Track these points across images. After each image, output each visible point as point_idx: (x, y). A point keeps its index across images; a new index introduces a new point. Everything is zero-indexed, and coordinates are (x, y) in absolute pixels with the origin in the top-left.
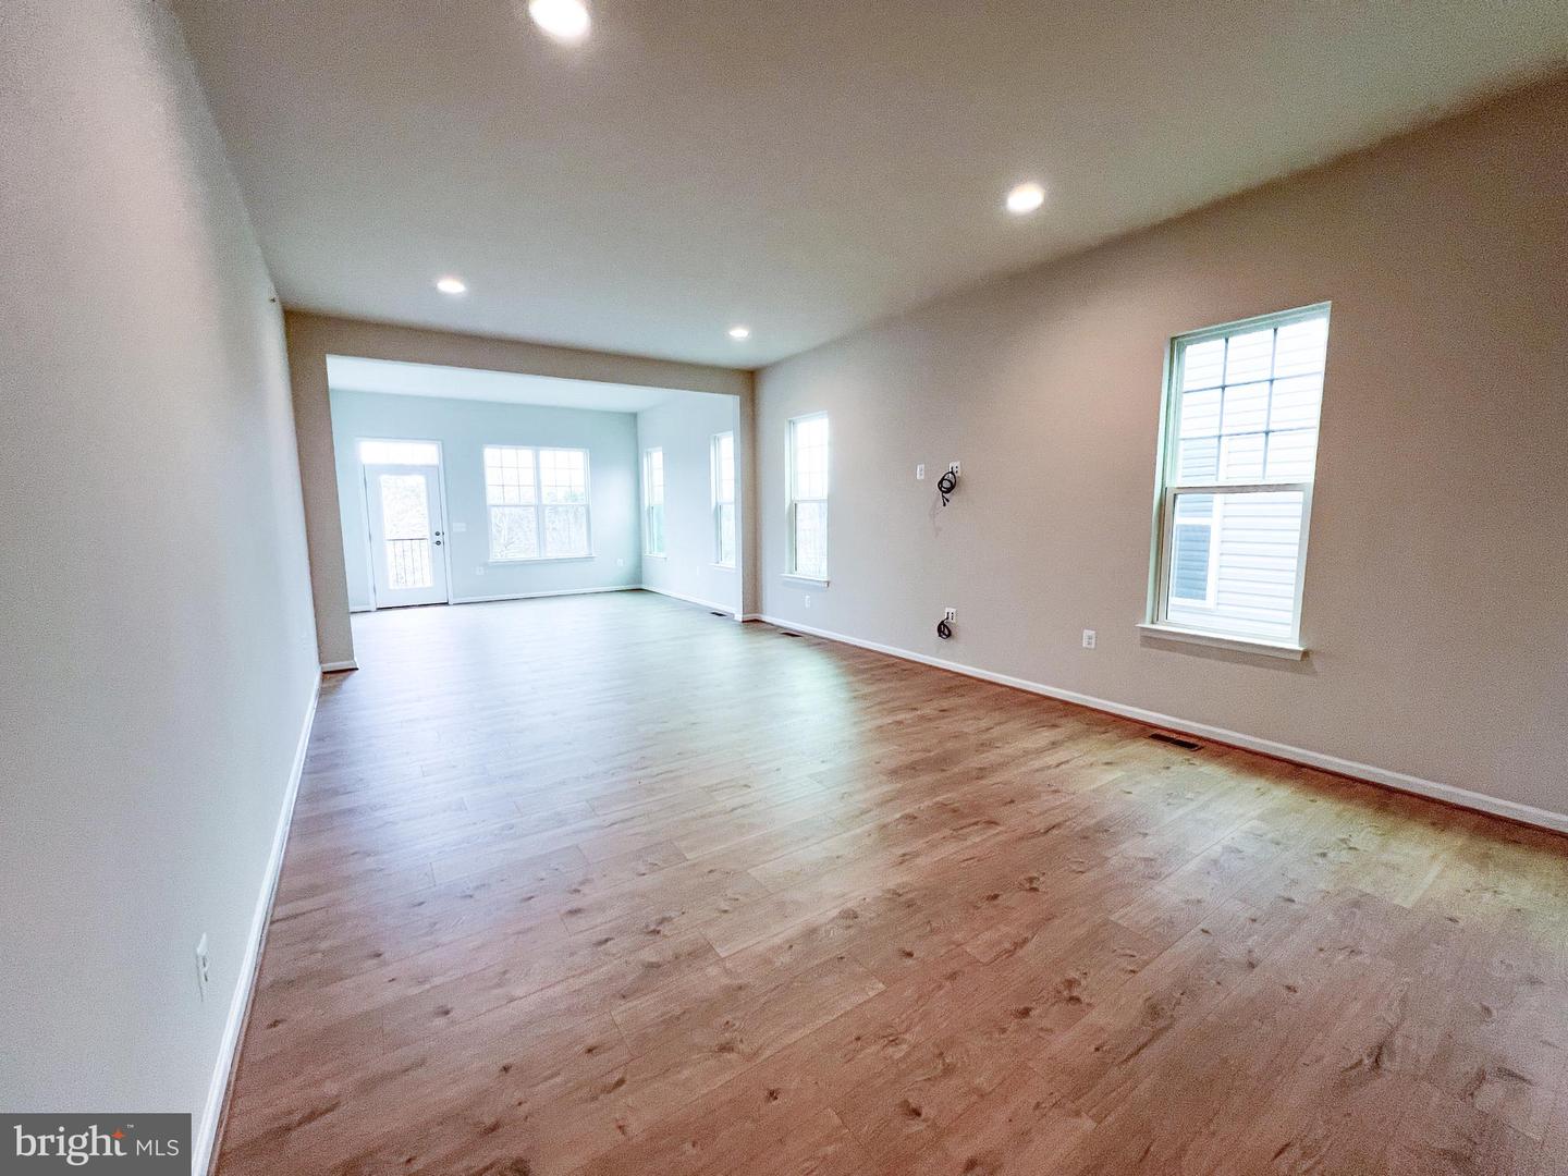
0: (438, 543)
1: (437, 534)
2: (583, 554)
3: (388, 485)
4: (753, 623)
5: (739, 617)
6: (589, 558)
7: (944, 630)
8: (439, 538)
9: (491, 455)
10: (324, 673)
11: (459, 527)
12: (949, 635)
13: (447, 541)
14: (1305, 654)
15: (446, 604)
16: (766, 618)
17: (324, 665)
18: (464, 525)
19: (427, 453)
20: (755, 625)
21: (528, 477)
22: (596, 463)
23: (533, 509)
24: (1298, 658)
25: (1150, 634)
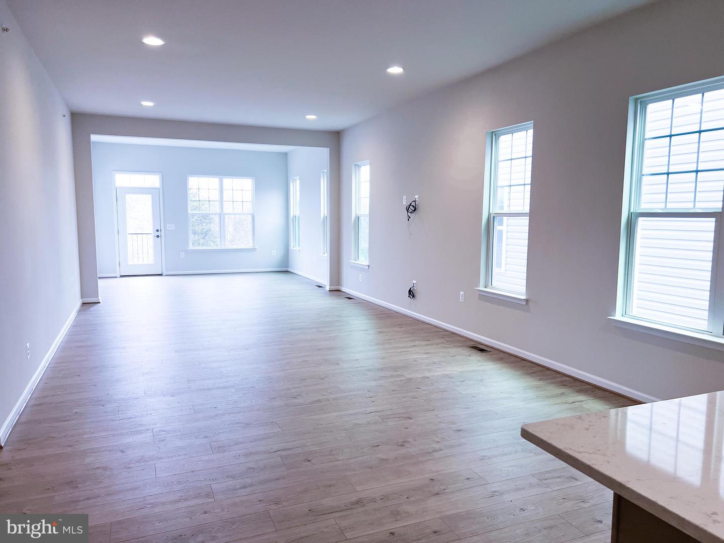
0: (158, 236)
1: (158, 231)
2: (250, 245)
3: (130, 199)
4: (336, 291)
5: (328, 288)
6: (253, 250)
7: (411, 293)
8: (158, 233)
9: (194, 182)
10: (83, 303)
11: (171, 227)
12: (413, 296)
13: (163, 236)
14: (527, 301)
15: (161, 275)
16: (344, 289)
17: (84, 299)
18: (174, 225)
19: (153, 181)
20: (338, 293)
21: (215, 195)
22: (259, 188)
23: (217, 215)
24: (525, 303)
25: (482, 293)
